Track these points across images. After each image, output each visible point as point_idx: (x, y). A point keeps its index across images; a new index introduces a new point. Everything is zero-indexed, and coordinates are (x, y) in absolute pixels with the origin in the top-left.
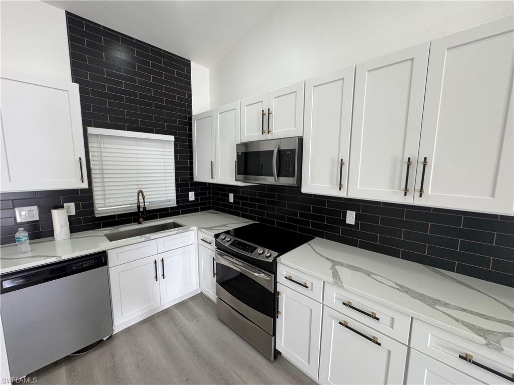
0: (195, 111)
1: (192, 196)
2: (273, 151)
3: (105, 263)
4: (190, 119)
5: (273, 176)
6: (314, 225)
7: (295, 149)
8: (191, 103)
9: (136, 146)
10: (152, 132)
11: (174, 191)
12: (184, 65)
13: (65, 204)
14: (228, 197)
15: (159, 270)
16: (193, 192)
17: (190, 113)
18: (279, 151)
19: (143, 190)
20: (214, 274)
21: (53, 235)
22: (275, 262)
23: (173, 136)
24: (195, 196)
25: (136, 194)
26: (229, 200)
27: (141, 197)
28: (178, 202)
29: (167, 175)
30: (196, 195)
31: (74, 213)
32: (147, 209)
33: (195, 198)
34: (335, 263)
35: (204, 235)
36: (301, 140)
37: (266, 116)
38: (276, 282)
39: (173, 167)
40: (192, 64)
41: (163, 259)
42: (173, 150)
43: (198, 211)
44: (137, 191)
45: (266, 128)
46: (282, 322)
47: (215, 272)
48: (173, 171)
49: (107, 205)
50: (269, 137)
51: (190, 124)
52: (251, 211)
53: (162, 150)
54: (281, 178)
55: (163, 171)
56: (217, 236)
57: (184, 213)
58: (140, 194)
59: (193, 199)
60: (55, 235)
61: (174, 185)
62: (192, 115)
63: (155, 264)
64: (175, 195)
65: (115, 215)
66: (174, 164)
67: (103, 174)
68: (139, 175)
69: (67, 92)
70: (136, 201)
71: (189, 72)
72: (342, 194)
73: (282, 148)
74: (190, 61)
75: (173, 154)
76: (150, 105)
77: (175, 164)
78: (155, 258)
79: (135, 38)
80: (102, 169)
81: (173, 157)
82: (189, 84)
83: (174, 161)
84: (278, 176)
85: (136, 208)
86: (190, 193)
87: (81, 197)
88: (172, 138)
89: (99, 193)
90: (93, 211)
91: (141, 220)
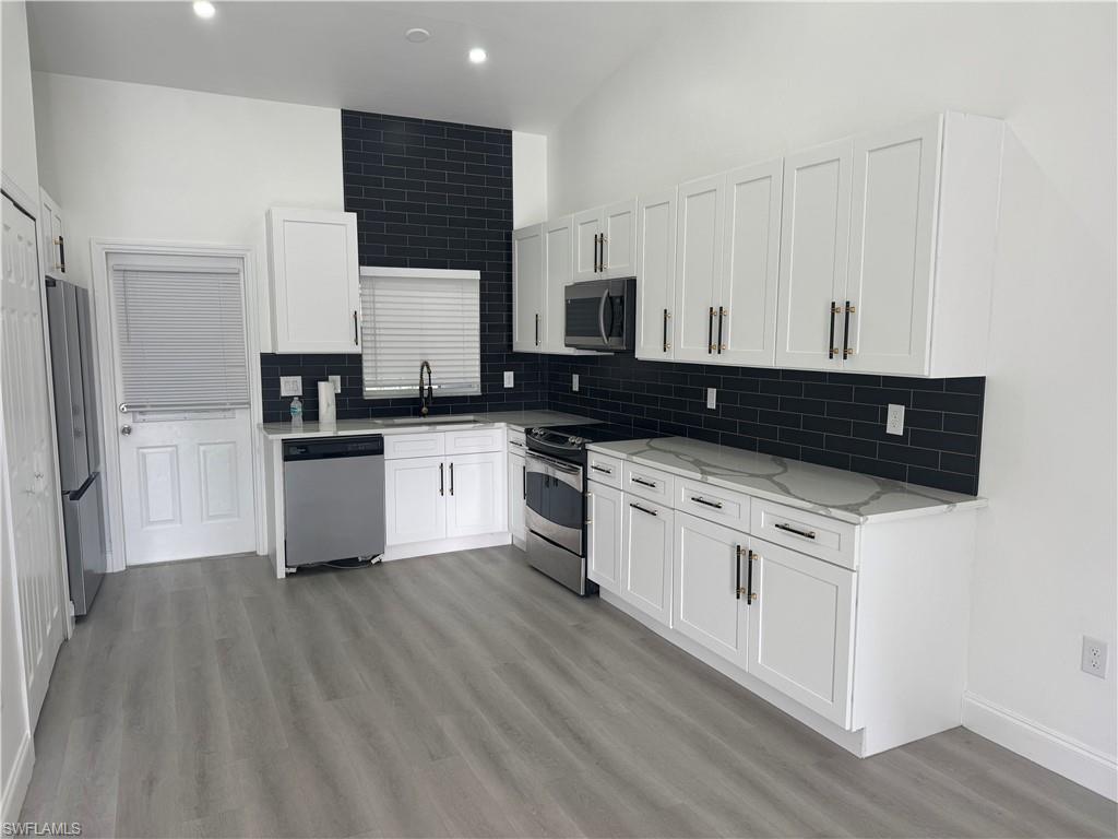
0: (519, 221)
1: (509, 380)
2: (601, 299)
3: (380, 451)
4: (509, 237)
5: (601, 336)
7: (623, 297)
9: (421, 291)
10: (443, 266)
11: (478, 369)
13: (329, 377)
14: (571, 381)
15: (447, 480)
16: (512, 373)
17: (510, 224)
19: (431, 364)
20: (525, 495)
21: (318, 419)
22: (584, 449)
23: (479, 272)
24: (515, 380)
25: (419, 370)
26: (572, 388)
27: (426, 376)
28: (483, 388)
30: (516, 378)
31: (339, 391)
32: (434, 395)
33: (515, 384)
36: (632, 283)
37: (599, 244)
38: (586, 479)
39: (478, 326)
40: (515, 135)
41: (452, 464)
42: (477, 296)
43: (520, 409)
44: (419, 364)
45: (599, 262)
46: (592, 535)
47: (526, 491)
48: (478, 333)
49: (379, 383)
50: (603, 276)
51: (509, 247)
53: (460, 295)
54: (611, 339)
55: (461, 332)
56: (528, 432)
58: (425, 369)
59: (512, 385)
60: (320, 418)
61: (478, 357)
62: (512, 228)
63: (440, 470)
64: (478, 375)
65: (388, 400)
66: (478, 320)
67: (375, 335)
68: (424, 339)
69: (345, 227)
70: (418, 382)
71: (509, 151)
72: (669, 357)
73: (611, 295)
74: (511, 132)
75: (478, 302)
76: (443, 221)
77: (481, 321)
78: (442, 460)
80: (375, 328)
81: (478, 308)
82: (509, 174)
83: (478, 315)
84: (610, 335)
85: (418, 392)
86: (505, 373)
87: (348, 367)
88: (476, 275)
89: (369, 364)
90: (361, 390)
91: (424, 409)
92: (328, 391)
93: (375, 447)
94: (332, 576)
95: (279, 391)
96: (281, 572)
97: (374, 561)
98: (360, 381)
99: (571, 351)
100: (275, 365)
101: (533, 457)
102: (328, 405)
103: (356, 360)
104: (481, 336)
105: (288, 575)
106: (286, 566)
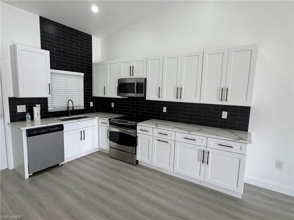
1: (91, 104)
2: (135, 83)
4: (91, 64)
5: (135, 93)
6: (152, 114)
7: (143, 83)
8: (92, 57)
9: (66, 78)
11: (83, 101)
12: (89, 38)
13: (36, 105)
14: (111, 104)
15: (83, 136)
17: (91, 61)
18: (137, 83)
20: (108, 137)
21: (33, 120)
22: (136, 125)
23: (83, 73)
24: (93, 104)
25: (67, 102)
26: (111, 106)
28: (85, 107)
29: (80, 93)
32: (74, 109)
34: (157, 124)
35: (102, 120)
36: (145, 79)
37: (132, 68)
38: (136, 133)
39: (83, 89)
40: (93, 37)
41: (84, 131)
42: (83, 80)
43: (94, 112)
45: (131, 73)
46: (139, 148)
47: (109, 136)
49: (53, 107)
50: (133, 77)
51: (91, 67)
52: (123, 111)
53: (78, 80)
54: (138, 94)
55: (78, 91)
56: (110, 120)
57: (88, 112)
58: (70, 101)
59: (92, 106)
61: (83, 98)
62: (92, 62)
63: (81, 133)
64: (83, 103)
65: (57, 112)
66: (83, 87)
68: (67, 92)
69: (45, 55)
70: (67, 105)
71: (91, 41)
72: (160, 99)
73: (138, 82)
74: (91, 36)
75: (83, 82)
76: (73, 58)
77: (84, 88)
79: (67, 26)
81: (83, 84)
82: (91, 47)
83: (83, 86)
84: (137, 93)
85: (67, 109)
86: (91, 102)
87: (44, 102)
88: (83, 74)
89: (50, 100)
90: (48, 109)
91: (70, 114)
92: (37, 110)
93: (61, 128)
94: (47, 173)
95: (16, 111)
96: (27, 176)
97: (60, 165)
98: (47, 107)
99: (119, 97)
100: (14, 102)
101: (112, 127)
102: (38, 115)
103: (46, 99)
104: (84, 92)
105: (30, 176)
106: (29, 174)
